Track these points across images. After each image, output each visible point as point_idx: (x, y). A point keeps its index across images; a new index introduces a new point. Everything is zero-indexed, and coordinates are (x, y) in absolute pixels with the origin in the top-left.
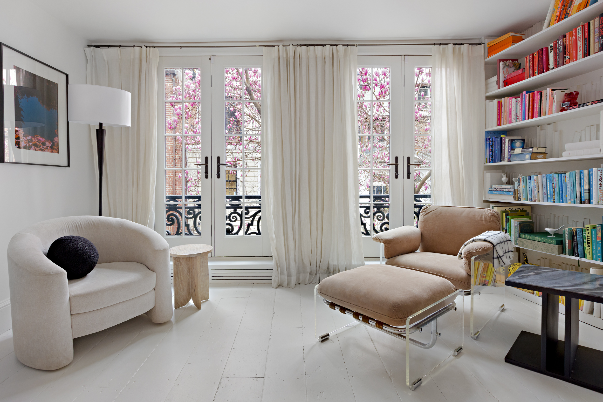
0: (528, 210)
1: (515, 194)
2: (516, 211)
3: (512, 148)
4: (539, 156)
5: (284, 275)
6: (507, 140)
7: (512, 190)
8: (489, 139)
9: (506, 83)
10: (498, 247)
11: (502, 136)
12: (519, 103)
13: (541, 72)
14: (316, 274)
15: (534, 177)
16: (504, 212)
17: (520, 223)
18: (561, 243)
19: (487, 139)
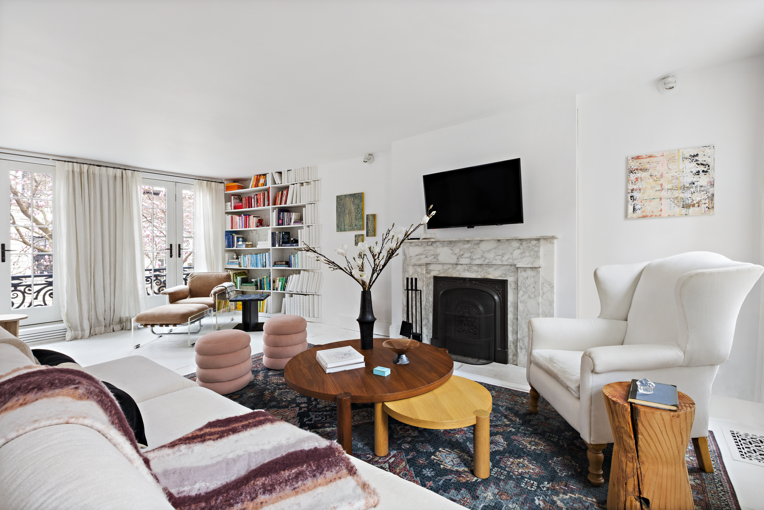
0: (246, 272)
1: (239, 264)
2: (241, 273)
3: (238, 241)
4: (249, 246)
5: (78, 331)
6: (236, 237)
7: (238, 262)
8: (227, 235)
9: (235, 208)
10: (228, 289)
11: (233, 234)
12: (241, 219)
13: (249, 208)
14: (110, 326)
15: (247, 256)
16: (234, 273)
17: (242, 278)
18: (256, 285)
19: (226, 235)
